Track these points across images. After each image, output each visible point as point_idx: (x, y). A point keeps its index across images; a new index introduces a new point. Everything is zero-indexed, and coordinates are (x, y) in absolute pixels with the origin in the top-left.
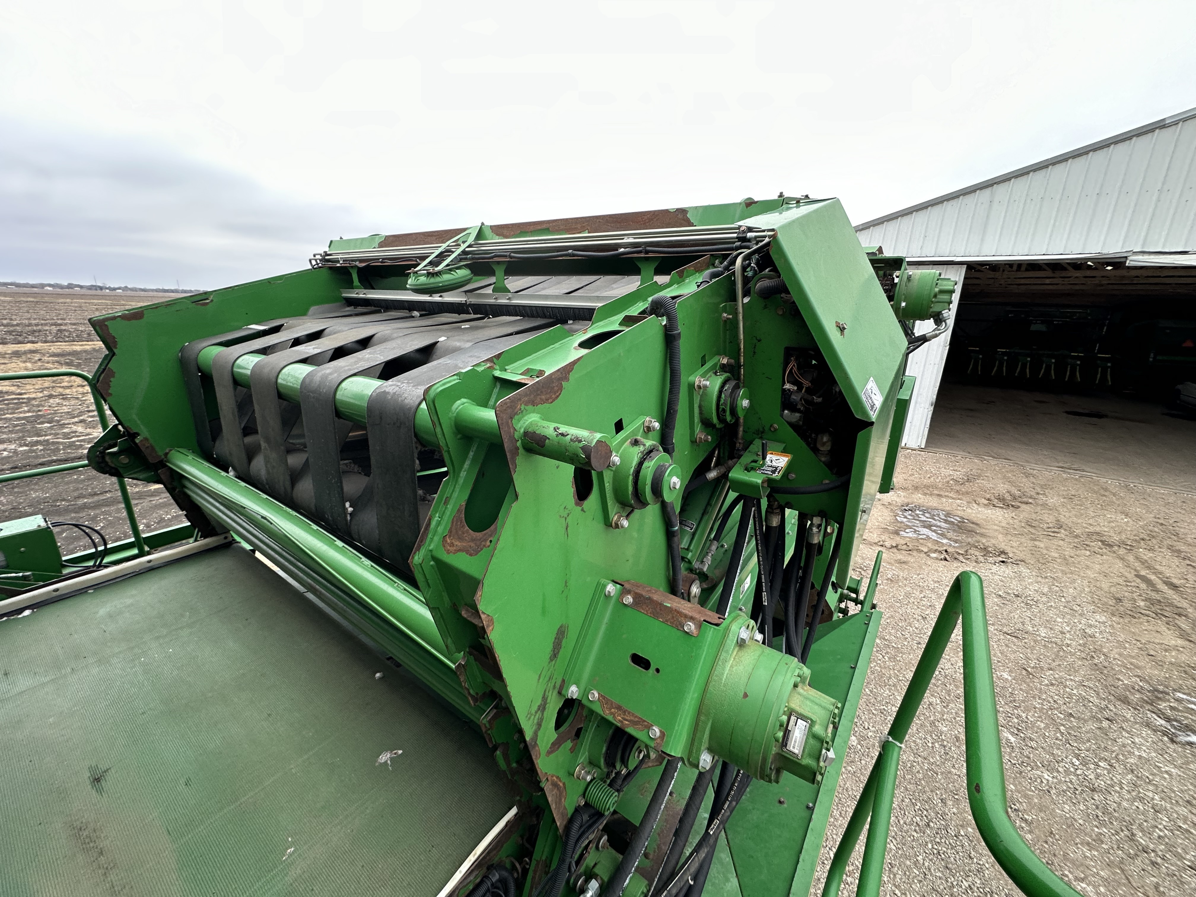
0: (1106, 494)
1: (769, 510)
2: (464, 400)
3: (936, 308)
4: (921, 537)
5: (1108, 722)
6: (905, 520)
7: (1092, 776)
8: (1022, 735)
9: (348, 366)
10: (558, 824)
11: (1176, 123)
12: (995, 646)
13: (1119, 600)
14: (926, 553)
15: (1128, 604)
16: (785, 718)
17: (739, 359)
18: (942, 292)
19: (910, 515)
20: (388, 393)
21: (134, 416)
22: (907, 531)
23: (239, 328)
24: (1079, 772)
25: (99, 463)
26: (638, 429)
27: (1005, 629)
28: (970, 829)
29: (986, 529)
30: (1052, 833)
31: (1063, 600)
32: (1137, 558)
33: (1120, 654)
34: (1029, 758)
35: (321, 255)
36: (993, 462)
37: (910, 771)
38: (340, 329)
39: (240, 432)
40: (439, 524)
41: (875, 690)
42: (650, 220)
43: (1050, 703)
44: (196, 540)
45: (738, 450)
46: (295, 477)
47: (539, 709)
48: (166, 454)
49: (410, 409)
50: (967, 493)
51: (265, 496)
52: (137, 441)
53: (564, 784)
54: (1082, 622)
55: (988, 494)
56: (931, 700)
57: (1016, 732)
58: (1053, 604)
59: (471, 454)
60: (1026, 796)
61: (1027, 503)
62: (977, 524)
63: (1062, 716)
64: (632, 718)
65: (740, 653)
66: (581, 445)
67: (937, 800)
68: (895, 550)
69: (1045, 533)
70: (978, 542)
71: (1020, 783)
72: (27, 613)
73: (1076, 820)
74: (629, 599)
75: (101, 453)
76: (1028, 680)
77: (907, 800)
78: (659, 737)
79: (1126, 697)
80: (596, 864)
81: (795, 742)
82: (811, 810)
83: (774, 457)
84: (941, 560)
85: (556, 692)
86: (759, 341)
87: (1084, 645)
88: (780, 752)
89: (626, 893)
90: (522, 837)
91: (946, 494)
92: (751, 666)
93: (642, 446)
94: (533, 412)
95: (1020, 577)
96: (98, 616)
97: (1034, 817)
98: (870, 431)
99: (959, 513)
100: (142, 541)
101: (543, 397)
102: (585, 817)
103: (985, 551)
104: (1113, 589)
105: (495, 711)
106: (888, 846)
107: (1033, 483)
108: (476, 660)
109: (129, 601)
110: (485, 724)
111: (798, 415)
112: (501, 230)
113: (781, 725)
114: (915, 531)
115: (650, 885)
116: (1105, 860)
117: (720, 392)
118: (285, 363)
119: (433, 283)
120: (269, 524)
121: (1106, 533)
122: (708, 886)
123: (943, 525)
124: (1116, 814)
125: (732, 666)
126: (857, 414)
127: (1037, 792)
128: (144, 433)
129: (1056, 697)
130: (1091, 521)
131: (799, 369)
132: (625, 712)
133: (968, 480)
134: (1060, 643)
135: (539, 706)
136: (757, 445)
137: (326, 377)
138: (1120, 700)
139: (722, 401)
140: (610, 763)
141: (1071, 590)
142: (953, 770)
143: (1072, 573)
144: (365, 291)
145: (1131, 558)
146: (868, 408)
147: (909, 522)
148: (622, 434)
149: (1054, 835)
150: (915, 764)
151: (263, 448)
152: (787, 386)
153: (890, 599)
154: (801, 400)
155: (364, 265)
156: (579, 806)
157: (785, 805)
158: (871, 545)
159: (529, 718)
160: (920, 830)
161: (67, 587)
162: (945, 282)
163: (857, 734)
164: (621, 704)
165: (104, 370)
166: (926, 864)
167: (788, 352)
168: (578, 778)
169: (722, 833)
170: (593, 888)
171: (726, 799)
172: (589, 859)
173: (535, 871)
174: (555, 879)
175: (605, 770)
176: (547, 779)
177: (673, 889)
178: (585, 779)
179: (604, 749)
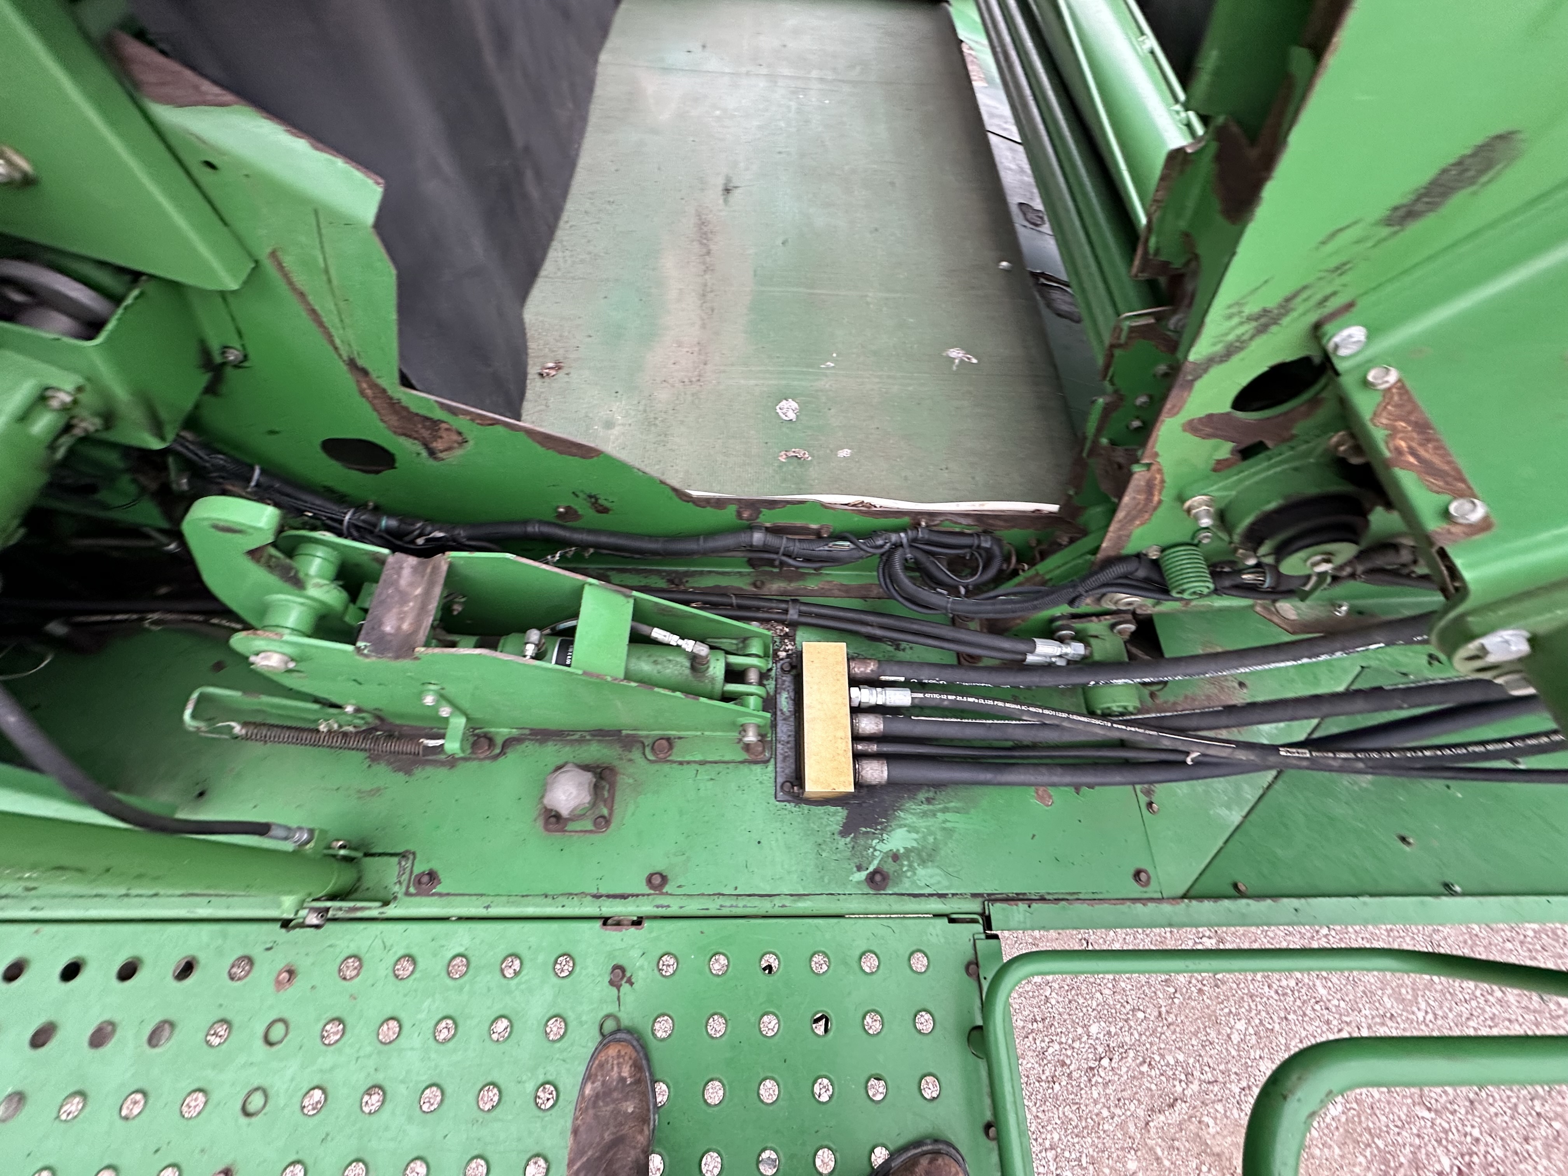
10: (1104, 545)
47: (1257, 319)
53: (1160, 502)
64: (1437, 461)
78: (1470, 525)
80: (1096, 637)
82: (1448, 889)
85: (1313, 318)
89: (1108, 690)
90: (1039, 542)
102: (1141, 573)
105: (1152, 321)
110: (1121, 331)
115: (1139, 712)
122: (1199, 786)
132: (1429, 440)
135: (1265, 312)
156: (1146, 555)
157: (1404, 850)
159: (1230, 317)
164: (1436, 422)
168: (1189, 511)
169: (1274, 773)
170: (1076, 649)
171: (1355, 751)
172: (1094, 627)
173: (1028, 580)
174: (1048, 594)
175: (1236, 538)
176: (1149, 466)
177: (1168, 740)
178: (1197, 518)
179: (1271, 506)
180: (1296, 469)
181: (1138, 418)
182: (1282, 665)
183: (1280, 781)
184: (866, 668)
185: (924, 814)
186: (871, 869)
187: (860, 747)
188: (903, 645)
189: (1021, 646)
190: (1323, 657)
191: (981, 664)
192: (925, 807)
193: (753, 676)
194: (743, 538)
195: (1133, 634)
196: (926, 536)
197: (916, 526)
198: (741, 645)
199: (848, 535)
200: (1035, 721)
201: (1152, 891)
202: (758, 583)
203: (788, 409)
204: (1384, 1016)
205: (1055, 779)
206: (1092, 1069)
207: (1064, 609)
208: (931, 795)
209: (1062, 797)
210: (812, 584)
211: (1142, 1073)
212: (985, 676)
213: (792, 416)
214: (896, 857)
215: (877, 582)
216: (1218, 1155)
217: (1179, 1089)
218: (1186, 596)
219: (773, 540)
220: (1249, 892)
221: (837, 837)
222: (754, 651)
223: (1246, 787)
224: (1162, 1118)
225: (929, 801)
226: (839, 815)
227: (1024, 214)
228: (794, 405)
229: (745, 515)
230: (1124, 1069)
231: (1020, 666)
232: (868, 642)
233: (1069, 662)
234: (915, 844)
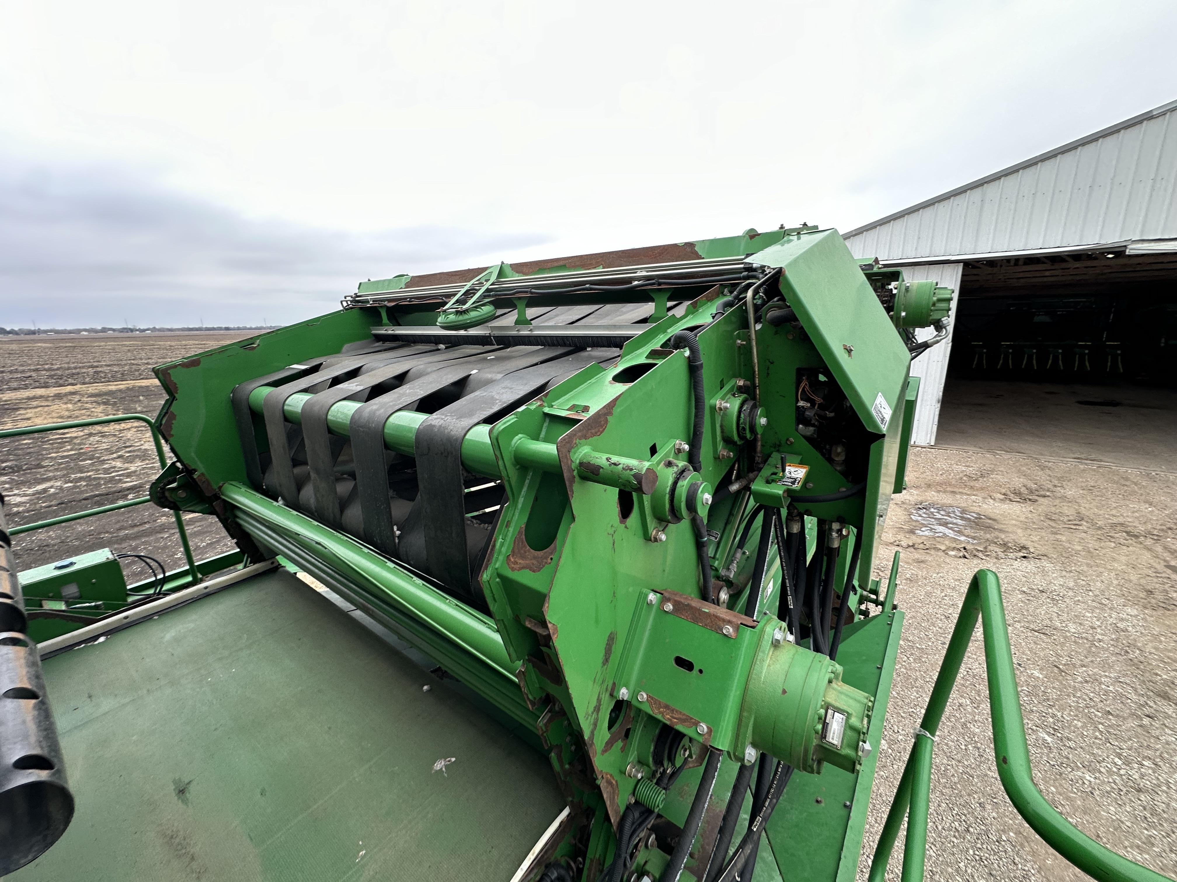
0: (1128, 483)
1: (789, 517)
2: (520, 435)
3: (935, 316)
4: (937, 535)
5: (1148, 719)
6: (920, 518)
7: (1136, 776)
8: (1059, 735)
9: (392, 401)
10: (613, 821)
11: (1164, 114)
12: (1023, 644)
13: (1150, 592)
14: (944, 551)
15: (1160, 597)
16: (822, 711)
17: (754, 381)
18: (940, 300)
19: (924, 513)
20: (434, 426)
21: (193, 454)
22: (923, 529)
23: (283, 369)
24: (1122, 772)
25: (160, 498)
26: (669, 452)
27: (1032, 626)
28: (1012, 834)
29: (1004, 524)
30: (1098, 836)
31: (1091, 593)
32: (1165, 548)
33: (1156, 649)
34: (1068, 758)
35: (352, 297)
36: (1007, 456)
37: (945, 775)
38: (376, 365)
39: (290, 463)
40: (502, 545)
41: (902, 693)
42: (660, 254)
43: (1086, 701)
44: (245, 567)
45: (758, 463)
46: (344, 504)
47: (594, 710)
48: (220, 488)
49: (456, 440)
50: (982, 489)
51: (316, 523)
52: (195, 477)
53: (616, 782)
54: (1113, 616)
55: (1004, 488)
56: (961, 701)
57: (1052, 732)
58: (1080, 598)
59: (527, 481)
60: (1068, 798)
61: (1044, 496)
62: (994, 520)
63: (1100, 714)
64: (680, 716)
65: (775, 653)
66: (632, 473)
67: (975, 805)
68: (912, 549)
69: (1067, 526)
70: (997, 538)
71: (1061, 785)
72: (102, 639)
73: (1122, 822)
74: (669, 607)
75: (161, 489)
76: (1061, 678)
77: (944, 805)
78: (707, 733)
79: (1166, 693)
80: (646, 862)
81: (834, 733)
82: (849, 808)
83: (792, 469)
84: (960, 557)
85: (608, 694)
86: (772, 363)
87: (1117, 640)
88: (820, 743)
90: (574, 837)
91: (961, 490)
92: (788, 665)
93: (675, 467)
94: (586, 445)
95: (1044, 572)
96: (166, 639)
97: (1078, 819)
98: (883, 443)
99: (977, 509)
100: (195, 568)
101: (593, 431)
102: (637, 814)
103: (1005, 546)
104: (1143, 581)
105: (550, 714)
106: (928, 852)
107: (1049, 476)
108: (534, 666)
109: (192, 625)
110: (541, 727)
111: (812, 429)
112: (519, 268)
113: (820, 718)
114: (931, 529)
116: (1158, 864)
117: (740, 412)
118: (333, 401)
119: (461, 321)
120: (323, 549)
121: (1130, 524)
123: (960, 522)
124: (1165, 815)
125: (769, 665)
126: (869, 428)
127: (1079, 794)
128: (201, 469)
129: (1092, 695)
130: (1114, 512)
131: (810, 387)
132: (673, 710)
133: (982, 476)
134: (1090, 638)
135: (595, 707)
136: (775, 458)
137: (374, 412)
138: (1159, 695)
139: (742, 421)
140: (659, 762)
141: (1098, 584)
142: (989, 773)
143: (1097, 566)
144: (394, 328)
145: (1159, 549)
146: (879, 422)
147: (924, 520)
148: (657, 457)
149: (1101, 839)
150: (949, 767)
151: (312, 479)
152: (801, 403)
153: (910, 599)
154: (814, 415)
155: (393, 304)
156: (630, 804)
157: (823, 805)
158: (887, 545)
159: (587, 718)
160: (960, 836)
161: (136, 613)
162: (942, 291)
163: (887, 738)
164: (668, 703)
165: (166, 413)
166: (969, 871)
167: (800, 373)
168: (630, 776)
169: (764, 832)
171: (767, 797)
172: (641, 858)
174: (612, 875)
175: (653, 768)
176: (602, 777)
178: (635, 776)
179: (652, 748)
181: (572, 745)
182: (713, 785)
183: (768, 832)
190: (719, 766)
195: (658, 839)
223: (765, 857)
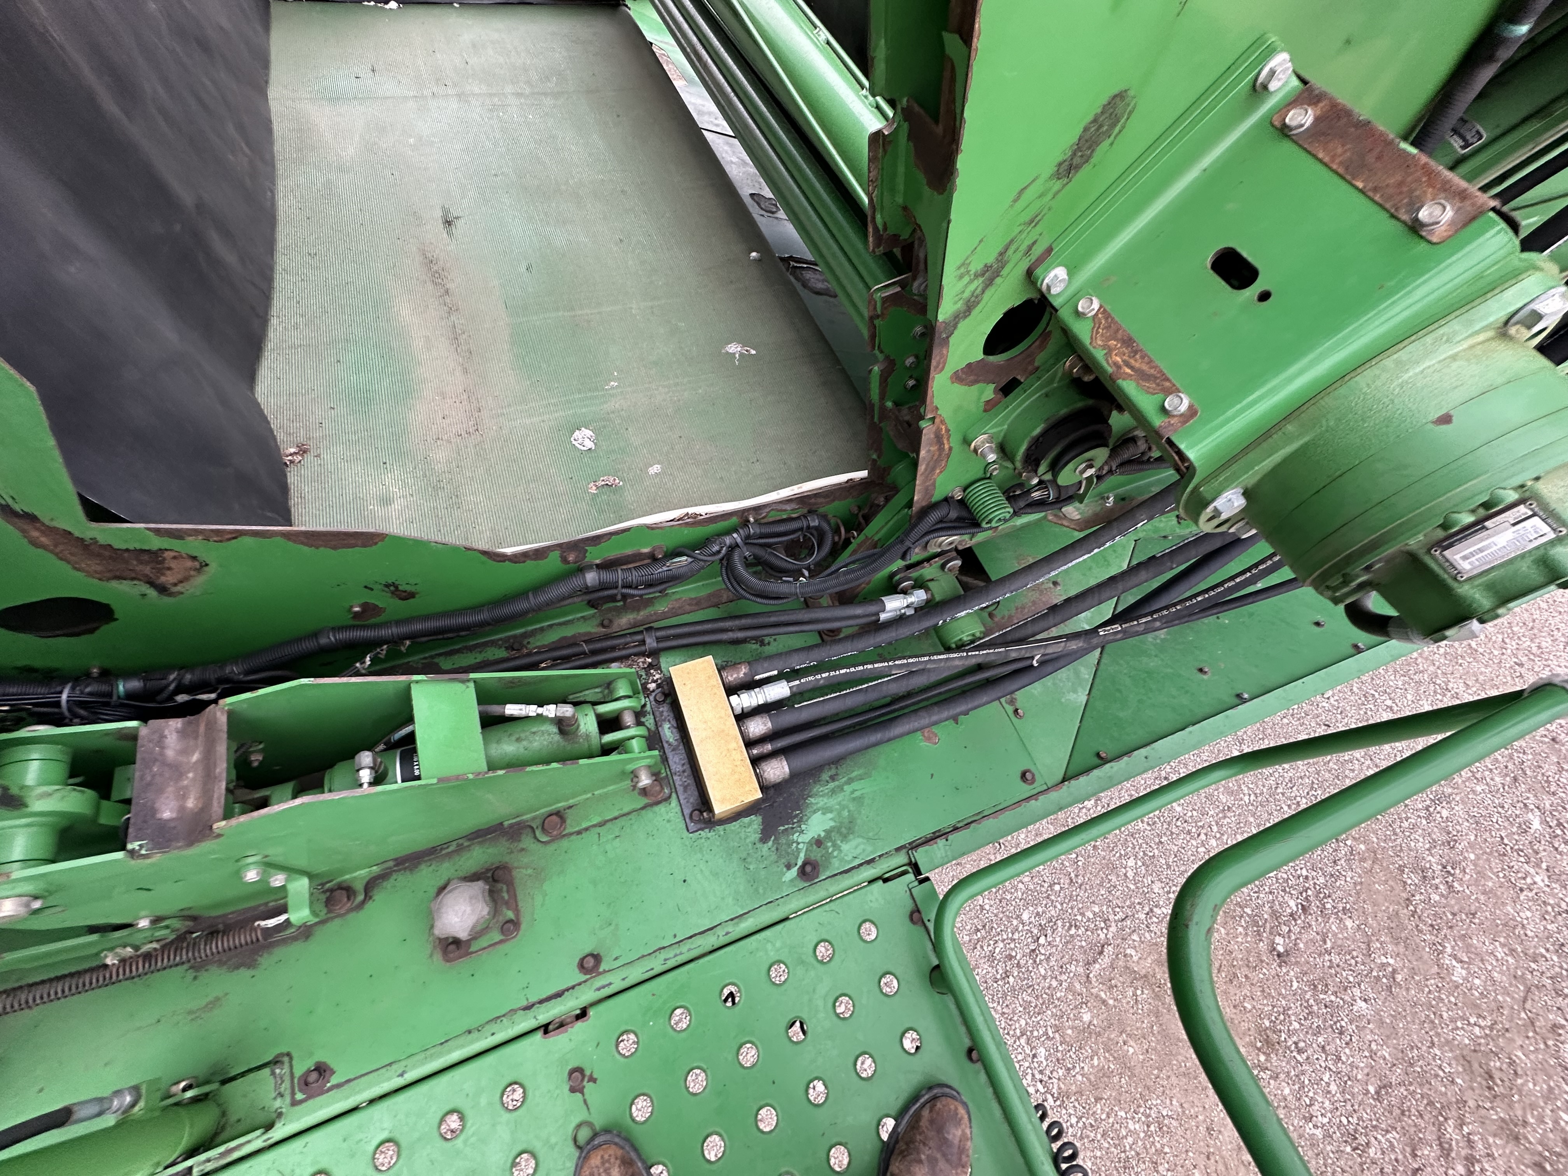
10: (916, 498)
16: (1513, 496)
34: (1537, 852)
47: (983, 275)
53: (950, 449)
64: (1145, 367)
65: (1494, 344)
73: (1524, 928)
74: (1301, 119)
78: (1182, 415)
80: (932, 580)
81: (1481, 550)
82: (1240, 699)
85: (1024, 265)
88: (1421, 553)
90: (860, 508)
92: (1508, 376)
96: (462, 40)
97: (1467, 891)
102: (953, 514)
105: (898, 289)
110: (875, 303)
113: (1485, 506)
115: (986, 635)
116: (1516, 972)
122: (1048, 681)
125: (1454, 358)
127: (1503, 880)
132: (1136, 352)
135: (987, 268)
140: (1032, 460)
149: (1474, 918)
156: (952, 497)
157: (1205, 677)
159: (961, 277)
164: (1135, 336)
168: (975, 451)
169: (1099, 650)
170: (919, 596)
171: (1151, 613)
172: (929, 571)
173: (860, 546)
174: (882, 554)
175: (1019, 465)
176: (933, 419)
177: (1014, 652)
178: (984, 456)
179: (1037, 431)
180: (1047, 395)
181: (911, 377)
182: (1081, 559)
183: (1105, 656)
184: (738, 673)
185: (833, 792)
186: (800, 863)
187: (755, 752)
188: (767, 640)
189: (872, 609)
190: (1108, 544)
191: (842, 635)
192: (832, 785)
193: (628, 719)
194: (576, 582)
195: (961, 568)
196: (758, 531)
197: (745, 523)
198: (606, 691)
199: (682, 550)
200: (903, 672)
201: (1038, 786)
202: (606, 622)
203: (584, 438)
204: (1224, 810)
205: (935, 718)
206: (1033, 951)
207: (899, 564)
208: (833, 772)
209: (945, 731)
210: (661, 607)
211: (1072, 936)
212: (848, 645)
213: (589, 444)
214: (819, 842)
215: (724, 586)
216: (1145, 976)
217: (1102, 936)
218: (994, 524)
219: (607, 576)
220: (1109, 757)
221: (759, 845)
222: (622, 693)
223: (1083, 669)
224: (1097, 966)
225: (833, 778)
226: (755, 822)
227: (759, 204)
228: (589, 433)
229: (571, 558)
230: (1058, 939)
231: (877, 626)
232: (732, 647)
233: (916, 609)
234: (832, 824)
